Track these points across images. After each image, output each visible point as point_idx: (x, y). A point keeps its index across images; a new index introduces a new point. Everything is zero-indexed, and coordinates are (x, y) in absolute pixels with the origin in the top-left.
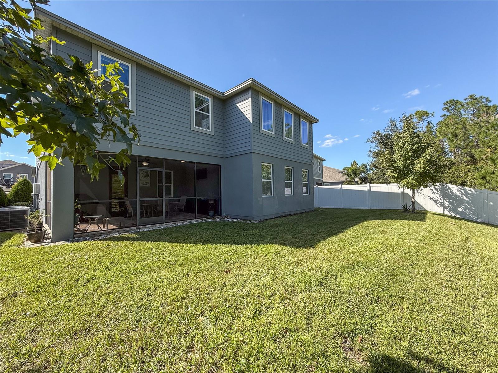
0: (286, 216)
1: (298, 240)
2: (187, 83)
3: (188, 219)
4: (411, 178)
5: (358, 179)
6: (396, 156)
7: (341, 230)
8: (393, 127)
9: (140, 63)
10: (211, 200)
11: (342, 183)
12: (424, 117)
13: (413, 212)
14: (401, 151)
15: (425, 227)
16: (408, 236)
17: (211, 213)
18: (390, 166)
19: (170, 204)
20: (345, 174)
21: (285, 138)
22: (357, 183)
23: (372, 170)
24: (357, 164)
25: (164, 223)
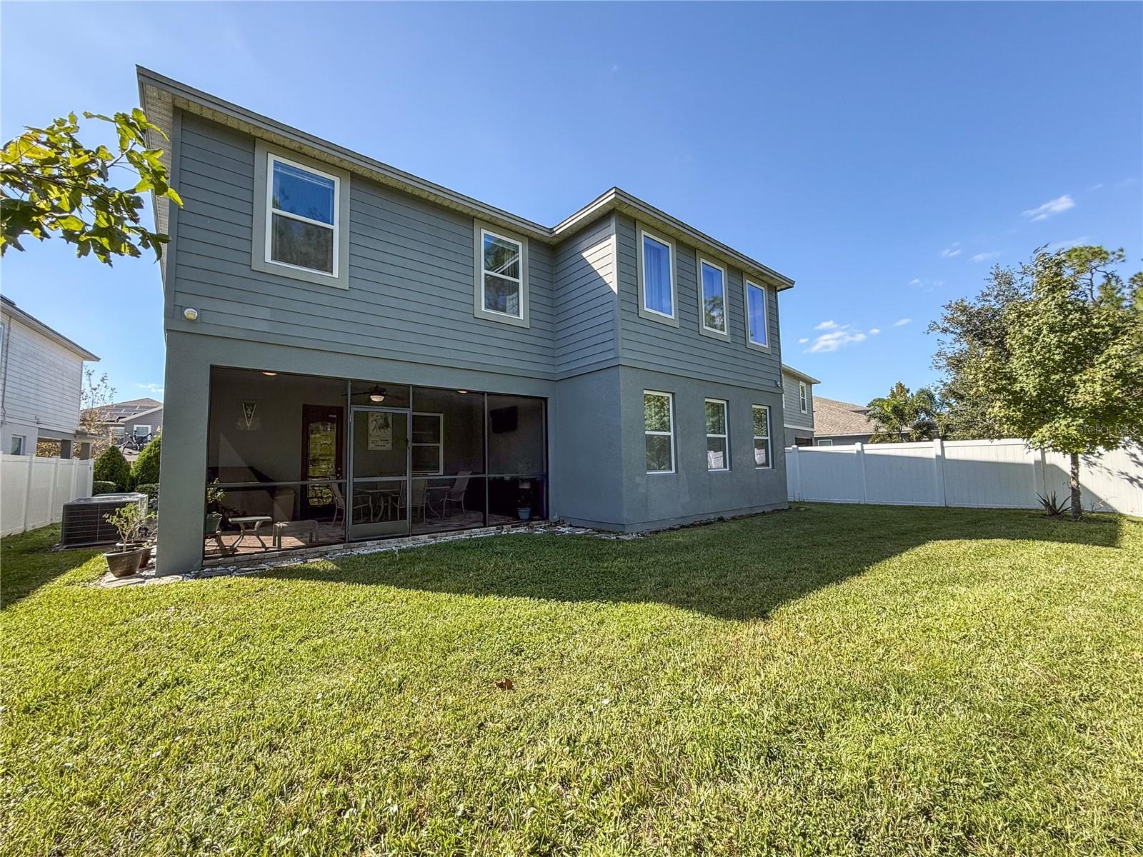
0: (711, 523)
1: (726, 594)
2: (466, 211)
3: (469, 526)
4: (1064, 422)
5: (909, 429)
6: (1015, 363)
7: (857, 569)
8: (1004, 288)
9: (360, 173)
10: (524, 481)
11: (864, 439)
12: (1094, 264)
13: (1075, 517)
14: (1030, 351)
15: (1121, 564)
16: (1068, 592)
17: (524, 513)
18: (998, 391)
19: (428, 491)
20: (874, 416)
21: (705, 327)
22: (906, 438)
23: (949, 405)
24: (908, 391)
25: (408, 536)
